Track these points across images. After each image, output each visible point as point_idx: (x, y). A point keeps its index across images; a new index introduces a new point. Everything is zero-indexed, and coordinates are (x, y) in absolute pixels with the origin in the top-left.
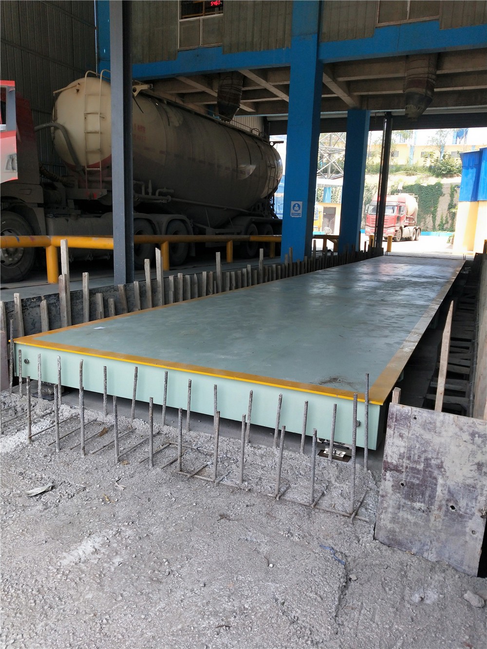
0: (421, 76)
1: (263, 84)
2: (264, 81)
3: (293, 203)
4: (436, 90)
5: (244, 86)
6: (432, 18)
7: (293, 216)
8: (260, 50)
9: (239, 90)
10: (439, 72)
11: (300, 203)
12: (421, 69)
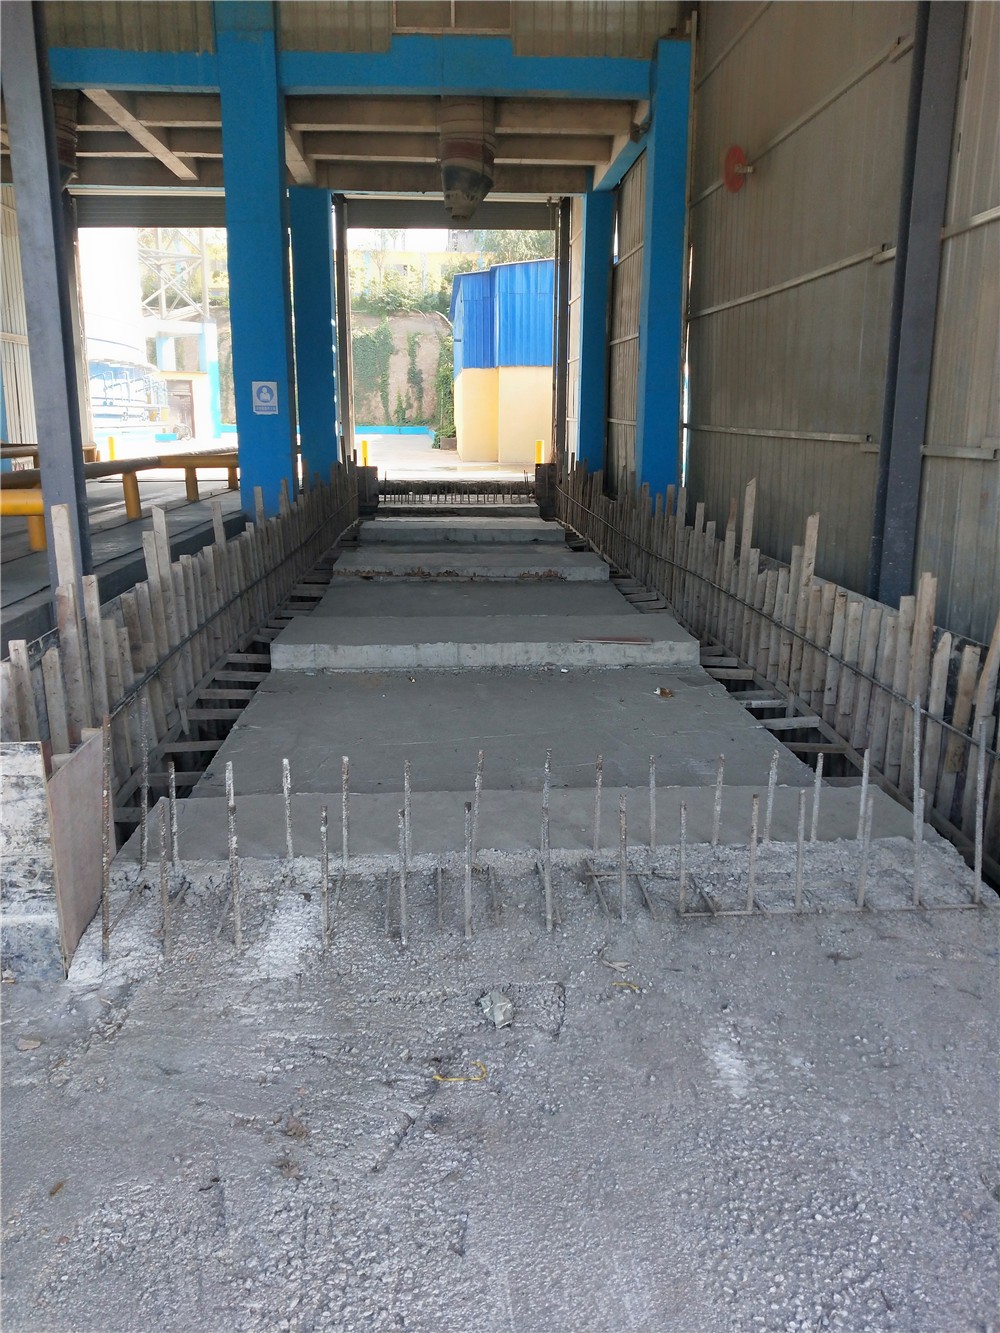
0: (470, 136)
1: (126, 121)
2: (129, 117)
3: (256, 385)
4: (496, 161)
5: (80, 123)
6: (498, 32)
7: (259, 413)
8: (141, 49)
9: (72, 131)
10: (499, 130)
11: (273, 385)
12: (467, 123)
